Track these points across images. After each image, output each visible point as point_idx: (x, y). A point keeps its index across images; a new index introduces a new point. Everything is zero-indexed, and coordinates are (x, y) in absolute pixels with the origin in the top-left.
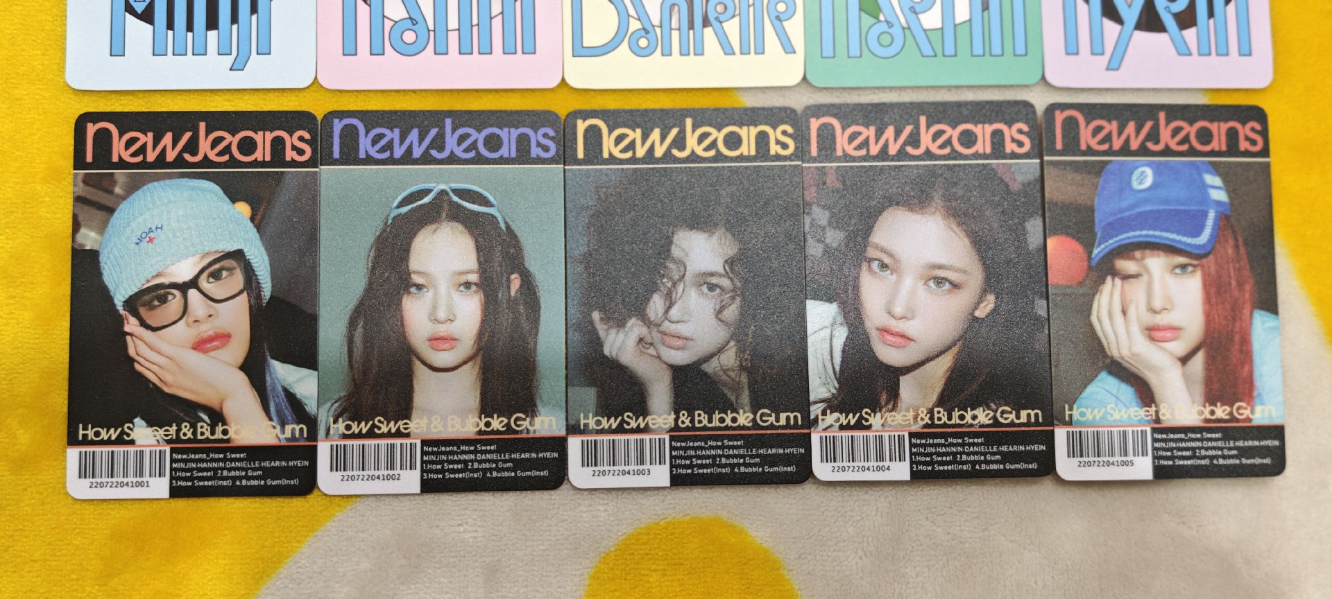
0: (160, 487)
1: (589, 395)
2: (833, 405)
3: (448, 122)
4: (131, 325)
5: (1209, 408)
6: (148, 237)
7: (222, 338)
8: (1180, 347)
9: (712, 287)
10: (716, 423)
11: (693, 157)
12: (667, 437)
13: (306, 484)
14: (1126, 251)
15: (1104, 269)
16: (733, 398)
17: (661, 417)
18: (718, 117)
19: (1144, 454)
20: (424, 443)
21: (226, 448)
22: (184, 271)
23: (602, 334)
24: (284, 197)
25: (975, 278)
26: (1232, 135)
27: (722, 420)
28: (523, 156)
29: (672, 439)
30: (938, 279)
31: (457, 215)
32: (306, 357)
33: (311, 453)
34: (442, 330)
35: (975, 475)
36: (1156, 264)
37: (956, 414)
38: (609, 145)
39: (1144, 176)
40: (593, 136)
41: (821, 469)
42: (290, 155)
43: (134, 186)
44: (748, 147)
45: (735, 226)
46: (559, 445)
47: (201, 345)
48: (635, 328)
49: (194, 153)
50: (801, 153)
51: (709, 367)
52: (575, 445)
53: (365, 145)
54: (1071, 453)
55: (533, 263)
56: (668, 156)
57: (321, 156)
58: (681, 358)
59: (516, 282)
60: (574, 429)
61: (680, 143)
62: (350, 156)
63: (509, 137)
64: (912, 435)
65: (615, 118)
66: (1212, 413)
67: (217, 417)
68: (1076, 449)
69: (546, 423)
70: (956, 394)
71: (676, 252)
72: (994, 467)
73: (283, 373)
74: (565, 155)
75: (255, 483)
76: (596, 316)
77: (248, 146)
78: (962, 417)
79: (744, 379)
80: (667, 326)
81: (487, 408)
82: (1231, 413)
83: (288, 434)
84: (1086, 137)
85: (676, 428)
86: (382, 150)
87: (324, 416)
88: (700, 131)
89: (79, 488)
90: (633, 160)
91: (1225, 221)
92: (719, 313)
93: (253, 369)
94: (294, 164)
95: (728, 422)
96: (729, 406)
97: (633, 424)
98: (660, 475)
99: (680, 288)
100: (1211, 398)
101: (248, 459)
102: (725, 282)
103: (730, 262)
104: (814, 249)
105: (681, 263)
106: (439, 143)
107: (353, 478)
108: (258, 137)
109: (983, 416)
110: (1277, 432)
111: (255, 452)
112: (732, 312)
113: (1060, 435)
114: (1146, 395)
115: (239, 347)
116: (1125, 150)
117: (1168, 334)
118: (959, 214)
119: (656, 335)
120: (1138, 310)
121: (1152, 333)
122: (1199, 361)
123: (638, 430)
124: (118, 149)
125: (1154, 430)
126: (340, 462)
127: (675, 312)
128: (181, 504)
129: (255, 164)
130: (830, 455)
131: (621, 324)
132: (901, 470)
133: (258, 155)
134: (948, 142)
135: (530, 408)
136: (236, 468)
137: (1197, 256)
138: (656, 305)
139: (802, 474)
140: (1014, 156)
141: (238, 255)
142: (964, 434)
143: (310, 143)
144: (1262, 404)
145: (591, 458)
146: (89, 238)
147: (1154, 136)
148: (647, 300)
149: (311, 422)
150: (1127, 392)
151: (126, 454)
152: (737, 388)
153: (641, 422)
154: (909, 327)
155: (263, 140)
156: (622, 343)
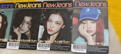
1: (11, 37)
2: (41, 39)
3: (2, 4)
5: (96, 43)
8: (92, 34)
9: (28, 23)
10: (26, 41)
11: (29, 7)
12: (19, 43)
14: (84, 20)
15: (81, 22)
16: (28, 38)
17: (19, 40)
19: (85, 49)
23: (14, 28)
25: (62, 23)
26: (102, 4)
28: (9, 8)
30: (57, 23)
31: (1, 14)
35: (59, 50)
36: (89, 22)
37: (57, 41)
39: (88, 10)
40: (18, 5)
41: (38, 48)
44: (35, 6)
46: (6, 43)
48: (18, 28)
50: (42, 7)
51: (26, 34)
52: (8, 43)
54: (74, 48)
58: (23, 32)
59: (5, 22)
60: (8, 41)
61: (27, 6)
63: (8, 5)
64: (51, 44)
66: (97, 44)
68: (74, 47)
69: (5, 40)
70: (58, 39)
71: (24, 19)
72: (62, 49)
76: (14, 27)
78: (58, 42)
79: (30, 35)
80: (22, 28)
82: (100, 44)
84: (80, 5)
85: (21, 42)
88: (30, 4)
90: (22, 8)
91: (100, 16)
92: (28, 27)
95: (27, 41)
96: (27, 39)
97: (15, 41)
98: (18, 47)
99: (24, 24)
100: (96, 41)
102: (30, 23)
103: (31, 20)
104: (42, 19)
105: (25, 20)
106: (1, 6)
109: (61, 42)
110: (108, 47)
112: (30, 27)
113: (72, 45)
114: (86, 40)
116: (86, 6)
117: (90, 32)
118: (61, 15)
119: (20, 29)
120: (86, 28)
121: (88, 31)
122: (95, 36)
123: (16, 42)
125: (87, 46)
127: (23, 27)
130: (39, 46)
132: (49, 49)
134: (61, 6)
135: (4, 38)
137: (96, 21)
138: (21, 25)
139: (35, 49)
140: (69, 7)
142: (58, 44)
144: (105, 43)
145: (10, 45)
147: (90, 4)
148: (20, 25)
150: (83, 40)
153: (16, 40)
154: (53, 29)
156: (16, 31)
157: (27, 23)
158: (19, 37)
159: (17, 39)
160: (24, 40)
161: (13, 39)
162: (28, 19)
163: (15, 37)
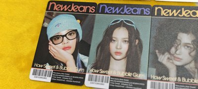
0: (49, 79)
1: (154, 70)
3: (125, 6)
4: (51, 43)
6: (58, 25)
7: (69, 48)
9: (188, 47)
10: (188, 81)
11: (184, 16)
12: (174, 84)
13: (82, 83)
16: (193, 75)
17: (173, 78)
18: (190, 8)
20: (111, 77)
21: (65, 72)
22: (64, 33)
23: (158, 55)
24: (87, 19)
27: (190, 81)
28: (142, 14)
29: (176, 84)
31: (125, 26)
32: (87, 54)
33: (84, 76)
34: (118, 51)
38: (163, 13)
40: (159, 10)
42: (90, 11)
43: (57, 15)
45: (194, 33)
46: (145, 82)
47: (64, 49)
48: (167, 55)
49: (70, 9)
51: (187, 67)
52: (149, 82)
53: (106, 10)
55: (142, 37)
56: (177, 16)
57: (97, 12)
58: (179, 63)
59: (137, 41)
60: (149, 78)
61: (181, 13)
62: (103, 12)
65: (164, 7)
67: (65, 65)
69: (142, 76)
71: (178, 38)
73: (81, 57)
74: (152, 14)
75: (70, 81)
76: (157, 51)
77: (82, 9)
79: (196, 70)
80: (175, 55)
81: (127, 70)
83: (80, 71)
85: (177, 81)
86: (110, 11)
87: (88, 68)
88: (186, 11)
89: (32, 77)
90: (169, 16)
92: (190, 54)
93: (75, 55)
94: (91, 13)
95: (191, 81)
96: (192, 77)
97: (165, 79)
99: (179, 46)
101: (70, 75)
102: (192, 46)
103: (193, 41)
105: (180, 41)
106: (123, 10)
107: (93, 83)
108: (84, 7)
111: (72, 74)
112: (193, 53)
115: (72, 50)
119: (172, 57)
123: (166, 81)
124: (55, 8)
126: (90, 79)
127: (178, 52)
128: (53, 84)
129: (83, 12)
131: (163, 54)
133: (84, 11)
135: (138, 72)
136: (67, 77)
138: (173, 50)
141: (76, 31)
143: (95, 9)
145: (153, 86)
146: (46, 25)
148: (171, 48)
149: (85, 68)
151: (43, 71)
152: (194, 73)
153: (167, 79)
155: (85, 8)
156: (163, 59)
157: (186, 45)
158: (173, 72)
159: (168, 76)
160: (184, 79)
161: (159, 74)
162: (185, 38)
163: (163, 72)
